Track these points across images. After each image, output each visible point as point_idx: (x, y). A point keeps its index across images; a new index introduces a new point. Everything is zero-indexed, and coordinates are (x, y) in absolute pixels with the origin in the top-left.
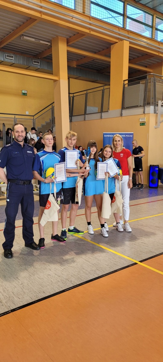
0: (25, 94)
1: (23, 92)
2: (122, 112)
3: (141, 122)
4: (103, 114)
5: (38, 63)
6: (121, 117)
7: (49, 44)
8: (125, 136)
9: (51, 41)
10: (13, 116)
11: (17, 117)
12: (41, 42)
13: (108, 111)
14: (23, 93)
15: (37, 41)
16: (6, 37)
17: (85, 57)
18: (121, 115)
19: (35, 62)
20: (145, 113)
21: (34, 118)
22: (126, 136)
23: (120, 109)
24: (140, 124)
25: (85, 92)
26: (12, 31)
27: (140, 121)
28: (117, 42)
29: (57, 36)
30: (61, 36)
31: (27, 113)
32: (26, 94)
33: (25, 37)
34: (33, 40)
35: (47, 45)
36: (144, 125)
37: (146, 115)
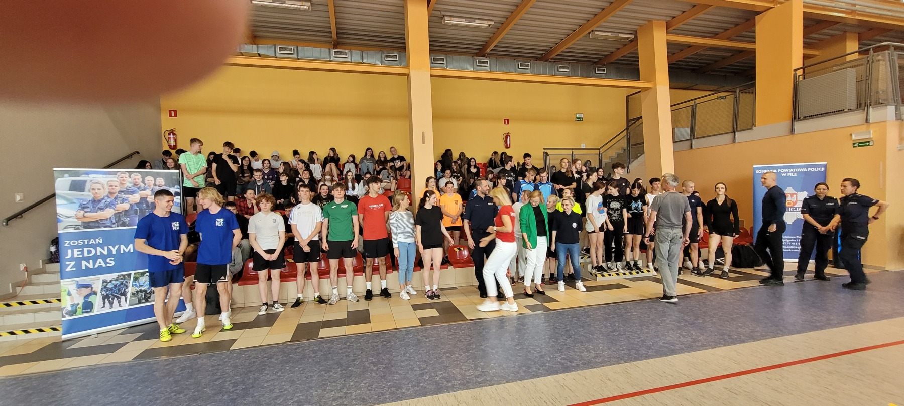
0: (579, 119)
1: (577, 116)
2: (792, 125)
3: (854, 140)
4: (738, 135)
5: (604, 70)
6: (791, 136)
7: (632, 36)
8: (805, 170)
9: (637, 31)
10: (570, 152)
11: (575, 152)
12: (621, 35)
13: (752, 129)
14: (577, 118)
15: (615, 35)
16: (564, 39)
17: (689, 46)
18: (792, 131)
19: (598, 70)
20: (871, 122)
21: (601, 153)
22: (809, 169)
23: (789, 122)
24: (854, 144)
25: (692, 103)
26: (578, 26)
27: (854, 137)
28: (772, 7)
29: (650, 21)
30: (658, 20)
31: (583, 146)
32: (582, 118)
33: (597, 33)
34: (609, 34)
35: (628, 38)
36: (869, 145)
37: (872, 126)
